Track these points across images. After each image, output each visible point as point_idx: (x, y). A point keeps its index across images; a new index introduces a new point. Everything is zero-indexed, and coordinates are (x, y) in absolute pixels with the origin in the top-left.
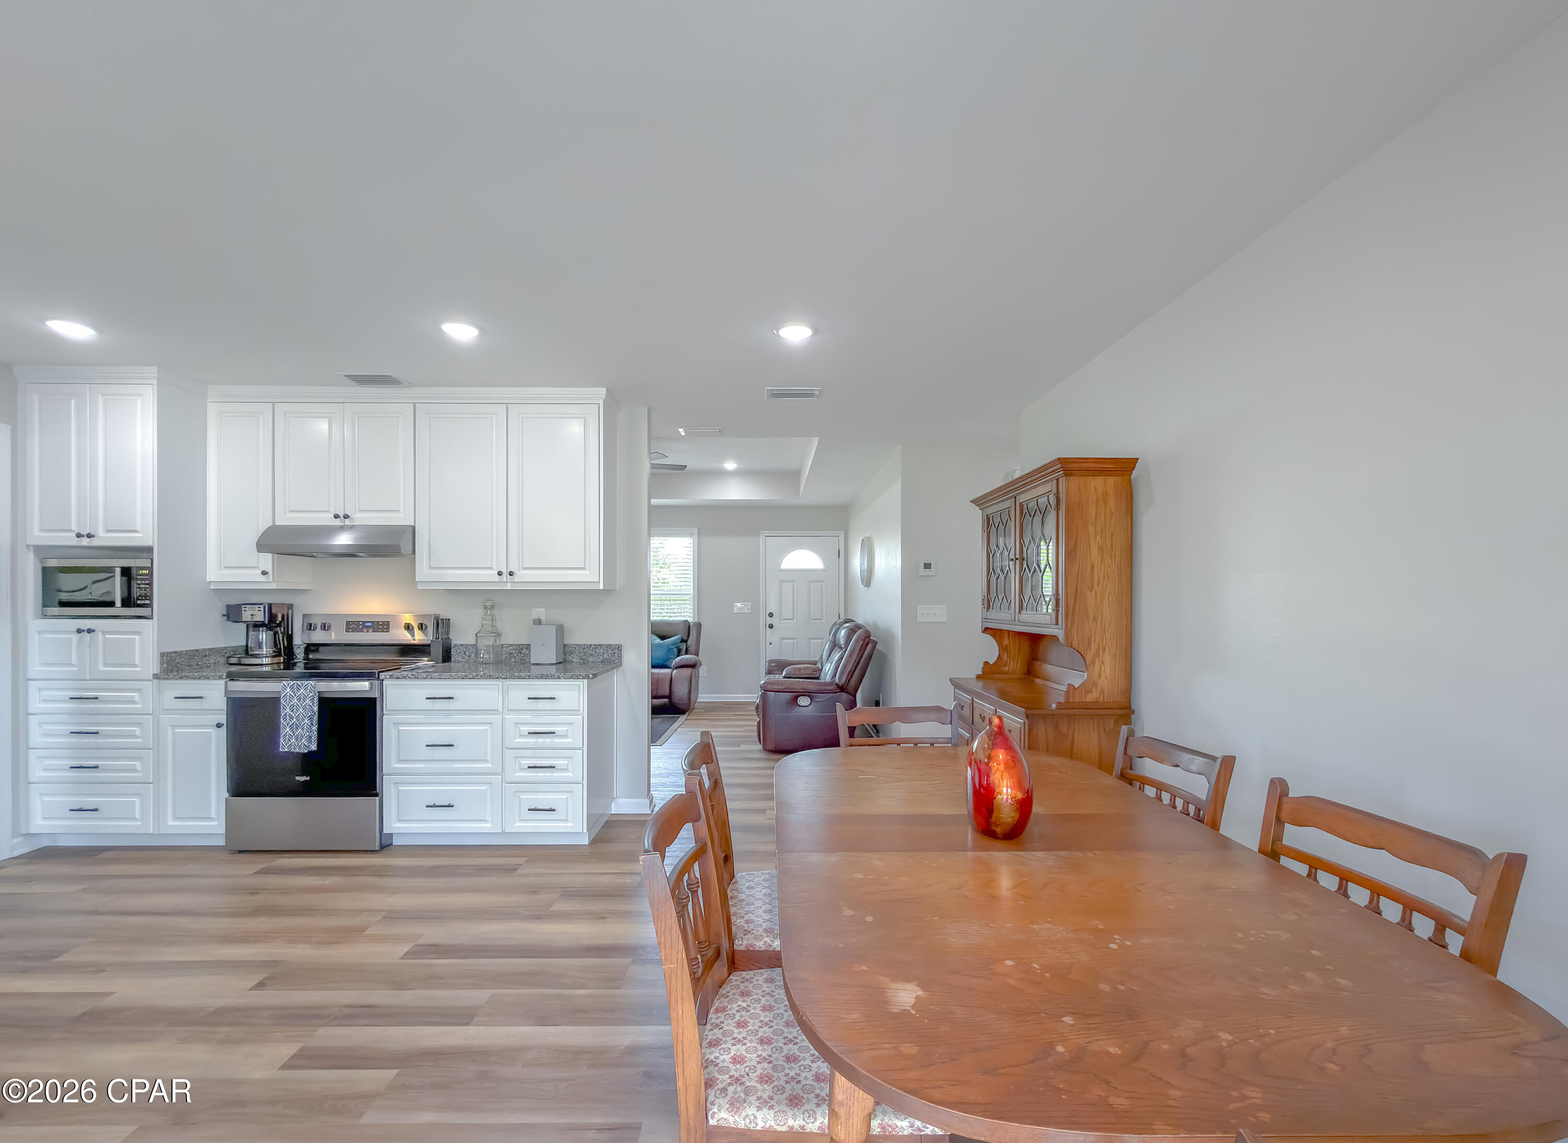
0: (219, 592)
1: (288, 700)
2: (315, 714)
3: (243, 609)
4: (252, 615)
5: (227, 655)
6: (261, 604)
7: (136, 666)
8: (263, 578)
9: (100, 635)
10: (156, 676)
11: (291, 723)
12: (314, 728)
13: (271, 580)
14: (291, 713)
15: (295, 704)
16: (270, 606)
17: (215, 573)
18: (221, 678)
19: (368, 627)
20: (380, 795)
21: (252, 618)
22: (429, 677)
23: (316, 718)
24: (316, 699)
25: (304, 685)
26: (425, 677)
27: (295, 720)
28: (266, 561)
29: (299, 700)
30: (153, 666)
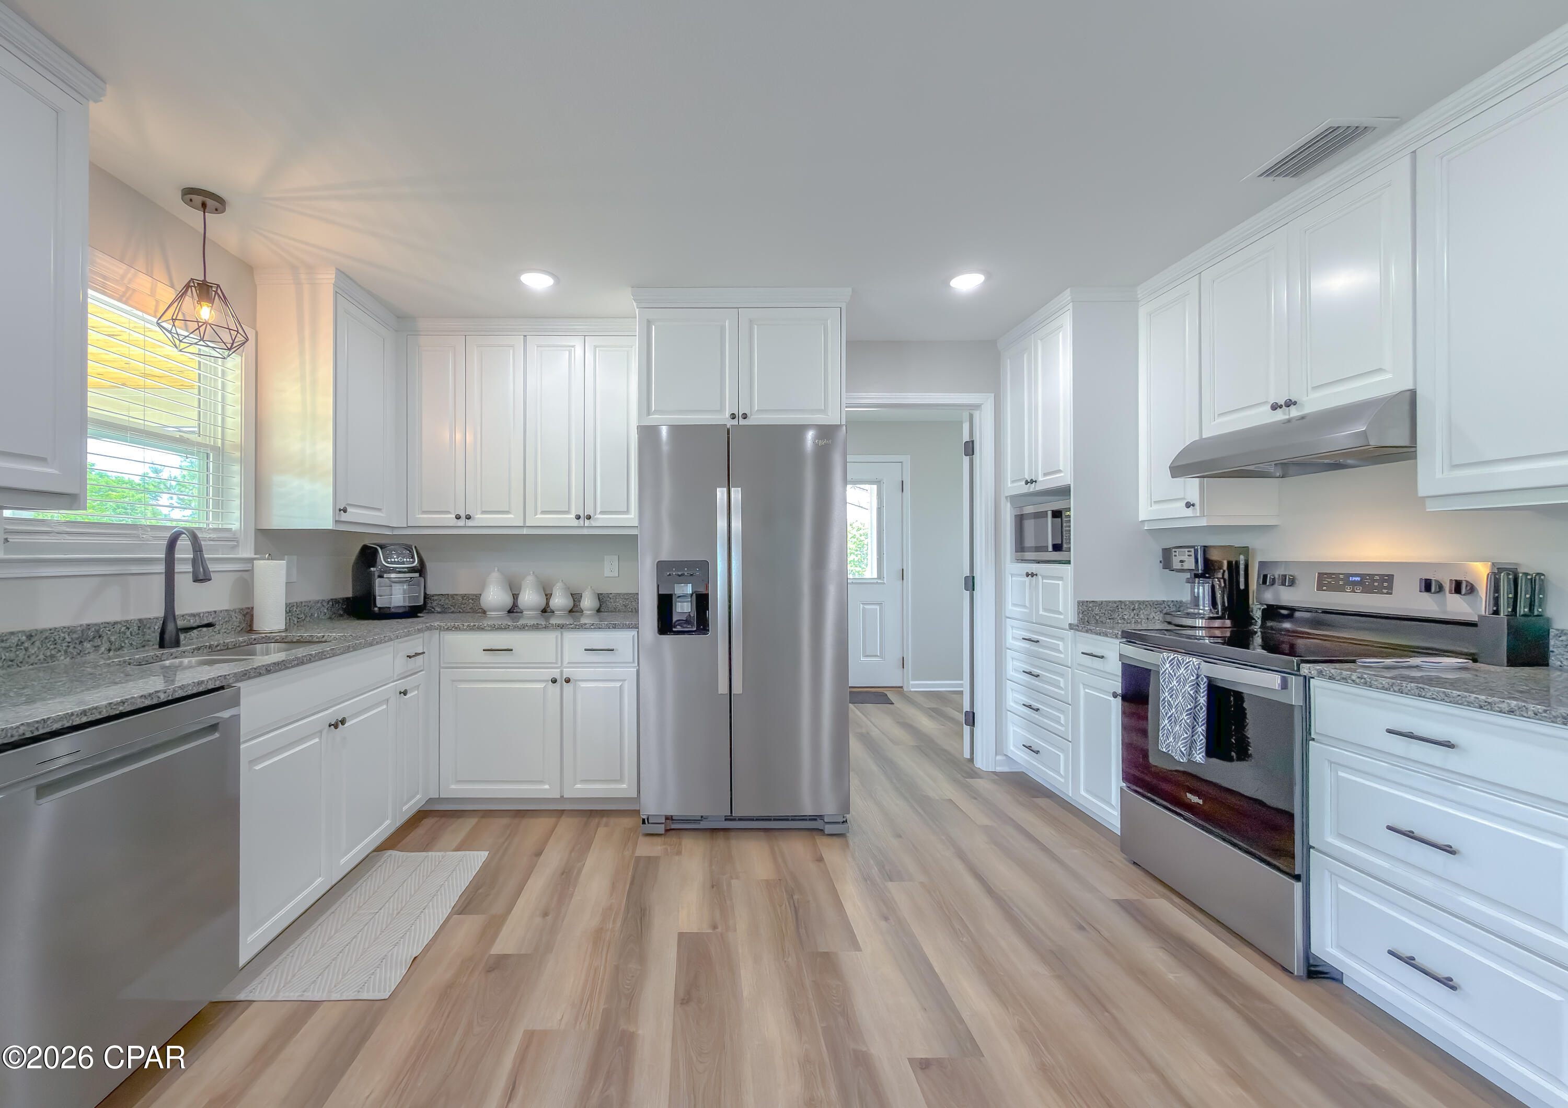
0: (1156, 533)
1: (1167, 679)
2: (1201, 708)
3: (1174, 554)
4: (1182, 561)
5: (1165, 611)
6: (1193, 547)
7: (1060, 613)
8: (1189, 512)
9: (1040, 578)
10: (1071, 627)
11: (1170, 714)
12: (1200, 729)
13: (1198, 515)
14: (1170, 700)
15: (1175, 687)
16: (1205, 549)
17: (1146, 511)
18: (1117, 637)
19: (1354, 584)
20: (1304, 878)
21: (1182, 565)
22: (1396, 689)
23: (1202, 715)
24: (1203, 687)
25: (1185, 662)
26: (1387, 686)
27: (1174, 710)
28: (1191, 487)
29: (1179, 682)
30: (1071, 616)
